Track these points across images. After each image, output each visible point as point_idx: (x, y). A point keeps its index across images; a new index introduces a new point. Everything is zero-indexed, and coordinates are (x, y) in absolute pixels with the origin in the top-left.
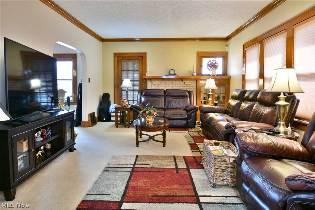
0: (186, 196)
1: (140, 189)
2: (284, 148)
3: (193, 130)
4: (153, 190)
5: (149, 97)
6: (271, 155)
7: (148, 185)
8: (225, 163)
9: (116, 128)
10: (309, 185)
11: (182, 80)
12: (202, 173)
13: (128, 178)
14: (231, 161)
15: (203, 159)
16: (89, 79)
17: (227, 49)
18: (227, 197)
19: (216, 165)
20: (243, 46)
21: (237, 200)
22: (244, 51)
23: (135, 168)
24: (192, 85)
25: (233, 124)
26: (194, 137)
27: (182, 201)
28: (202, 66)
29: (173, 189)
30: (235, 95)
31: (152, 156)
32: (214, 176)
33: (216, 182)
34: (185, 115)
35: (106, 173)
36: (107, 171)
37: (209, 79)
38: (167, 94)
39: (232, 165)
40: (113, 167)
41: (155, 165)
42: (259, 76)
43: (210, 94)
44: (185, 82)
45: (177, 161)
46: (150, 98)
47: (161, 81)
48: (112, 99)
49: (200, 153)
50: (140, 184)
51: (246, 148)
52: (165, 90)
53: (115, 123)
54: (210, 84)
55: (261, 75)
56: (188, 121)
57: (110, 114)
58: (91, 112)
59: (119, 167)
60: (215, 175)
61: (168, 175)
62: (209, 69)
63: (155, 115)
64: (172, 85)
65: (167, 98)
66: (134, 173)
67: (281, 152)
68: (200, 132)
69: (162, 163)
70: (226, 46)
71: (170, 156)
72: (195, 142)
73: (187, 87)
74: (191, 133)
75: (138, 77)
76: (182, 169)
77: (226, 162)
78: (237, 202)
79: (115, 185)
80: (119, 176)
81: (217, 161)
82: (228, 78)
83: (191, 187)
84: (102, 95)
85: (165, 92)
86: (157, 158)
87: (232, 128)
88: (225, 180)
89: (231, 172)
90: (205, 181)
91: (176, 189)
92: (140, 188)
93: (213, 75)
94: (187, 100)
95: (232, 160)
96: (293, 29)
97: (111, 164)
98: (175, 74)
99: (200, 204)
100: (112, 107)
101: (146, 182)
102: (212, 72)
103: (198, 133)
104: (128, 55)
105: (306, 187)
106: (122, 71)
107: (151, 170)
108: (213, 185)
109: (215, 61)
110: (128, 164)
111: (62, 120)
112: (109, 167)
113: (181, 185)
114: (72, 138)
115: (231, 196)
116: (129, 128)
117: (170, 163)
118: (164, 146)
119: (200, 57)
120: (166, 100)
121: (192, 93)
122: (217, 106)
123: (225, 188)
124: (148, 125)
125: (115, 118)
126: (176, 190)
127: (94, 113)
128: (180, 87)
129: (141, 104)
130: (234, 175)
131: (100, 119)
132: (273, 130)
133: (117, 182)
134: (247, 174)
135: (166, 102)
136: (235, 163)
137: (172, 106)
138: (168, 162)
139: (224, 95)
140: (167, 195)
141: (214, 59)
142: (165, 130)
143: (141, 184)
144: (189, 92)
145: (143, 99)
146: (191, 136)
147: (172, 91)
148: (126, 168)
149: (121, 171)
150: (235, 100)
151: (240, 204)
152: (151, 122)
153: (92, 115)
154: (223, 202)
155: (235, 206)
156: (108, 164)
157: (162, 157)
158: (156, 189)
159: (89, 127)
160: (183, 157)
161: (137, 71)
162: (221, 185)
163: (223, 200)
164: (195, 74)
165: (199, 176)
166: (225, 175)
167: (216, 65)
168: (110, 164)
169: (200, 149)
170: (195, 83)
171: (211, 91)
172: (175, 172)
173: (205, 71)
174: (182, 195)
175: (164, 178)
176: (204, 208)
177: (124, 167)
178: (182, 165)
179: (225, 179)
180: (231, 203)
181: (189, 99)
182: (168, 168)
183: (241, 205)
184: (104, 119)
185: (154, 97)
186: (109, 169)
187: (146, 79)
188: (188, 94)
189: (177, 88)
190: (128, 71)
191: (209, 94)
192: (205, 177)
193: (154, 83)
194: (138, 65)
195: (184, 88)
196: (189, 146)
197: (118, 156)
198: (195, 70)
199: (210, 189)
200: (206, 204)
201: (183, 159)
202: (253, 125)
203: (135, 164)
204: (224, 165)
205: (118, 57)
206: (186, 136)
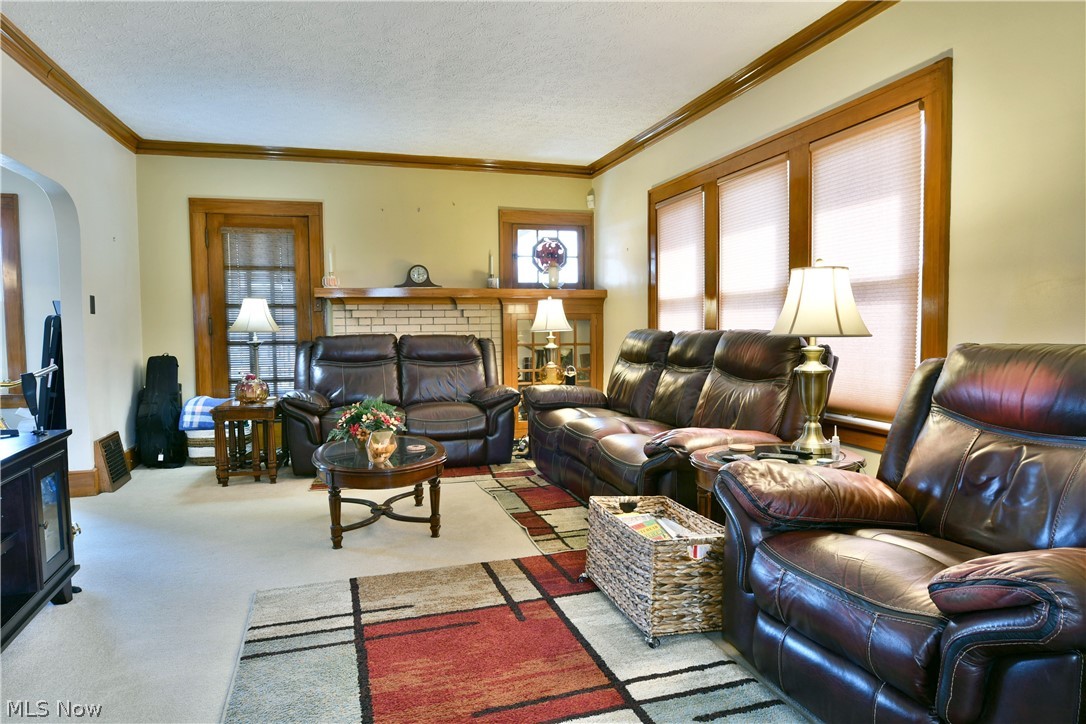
0: (584, 691)
1: (417, 700)
2: (857, 498)
3: (506, 469)
4: (465, 693)
5: (343, 364)
6: (828, 523)
7: (443, 680)
8: (684, 562)
9: (220, 488)
10: (1019, 590)
11: (455, 304)
12: (600, 608)
13: (355, 667)
14: (700, 556)
15: (590, 559)
16: (92, 299)
17: (592, 203)
18: (702, 668)
19: (659, 573)
20: (650, 195)
21: (733, 673)
22: (653, 213)
23: (366, 625)
24: (488, 320)
25: (676, 441)
26: (520, 493)
27: (579, 711)
28: (514, 256)
29: (533, 676)
30: (635, 350)
31: (408, 575)
32: (656, 609)
33: (660, 629)
34: (478, 423)
35: (259, 665)
36: (258, 656)
37: (546, 298)
38: (405, 351)
39: (703, 566)
40: (277, 638)
41: (432, 603)
42: (703, 289)
43: (549, 350)
44: (463, 311)
45: (500, 579)
46: (347, 370)
47: (380, 307)
48: (186, 377)
49: (564, 542)
50: (411, 680)
51: (765, 511)
52: (398, 338)
53: (214, 468)
54: (551, 317)
55: (712, 288)
56: (486, 441)
57: (183, 435)
58: (104, 434)
59: (301, 635)
60: (657, 605)
61: (493, 632)
62: (536, 265)
63: (395, 429)
64: (421, 321)
65: (407, 365)
66: (368, 646)
67: (852, 509)
68: (532, 472)
69: (454, 595)
70: (589, 195)
71: (471, 566)
72: (530, 508)
73: (472, 328)
74: (507, 481)
75: (292, 293)
76: (531, 604)
77: (686, 559)
78: (738, 679)
79: (317, 703)
80: (316, 665)
81: (663, 561)
82: (597, 296)
83: (587, 659)
84: (143, 363)
85: (399, 345)
86: (429, 578)
87: (673, 451)
88: (684, 616)
89: (701, 590)
90: (619, 630)
91: (544, 674)
92: (419, 696)
93: (554, 285)
94: (477, 369)
95: (703, 551)
96: (810, 153)
97: (264, 627)
98: (428, 283)
99: (636, 706)
100: (195, 409)
101: (430, 672)
102: (547, 275)
103: (528, 479)
104: (248, 210)
105: (1008, 597)
106: (226, 268)
107: (427, 626)
108: (651, 641)
109: (557, 239)
110: (331, 617)
111: (25, 475)
112: (259, 641)
113: (550, 657)
114: (62, 548)
115: (711, 662)
116: (273, 481)
117: (480, 588)
118: (435, 534)
119: (510, 224)
120: (404, 372)
121: (491, 347)
122: (574, 384)
123: (685, 640)
124: (375, 466)
125: (213, 449)
126: (544, 678)
127: (115, 437)
128: (449, 328)
129: (313, 392)
130: (711, 597)
131: (143, 458)
132: (789, 447)
133: (319, 690)
134: (779, 589)
135: (404, 380)
136: (712, 558)
137: (426, 395)
138: (472, 587)
139: (586, 350)
140: (522, 699)
141: (552, 233)
142: (435, 480)
143: (416, 682)
144: (481, 343)
145: (318, 373)
146: (511, 491)
147: (424, 341)
148: (331, 630)
149: (315, 647)
150: (637, 366)
151: (747, 681)
152: (386, 453)
153: (109, 445)
154: (699, 685)
155: (738, 692)
156: (253, 628)
157: (446, 572)
158: (475, 687)
159: (100, 492)
160: (513, 563)
161: (284, 269)
162: (676, 635)
163: (698, 679)
164: (496, 281)
165: (593, 618)
166: (684, 603)
167: (560, 252)
168: (258, 627)
169: (556, 530)
170: (498, 313)
171: (551, 337)
172: (512, 616)
173: (527, 271)
174: (569, 690)
175: (484, 646)
176: (654, 718)
177: (322, 631)
178: (524, 591)
179: (686, 612)
180: (722, 683)
181: (481, 368)
182: (483, 608)
183: (752, 684)
184: (161, 458)
185: (360, 364)
186: (266, 647)
187: (323, 300)
188: (477, 352)
189: (438, 330)
190: (250, 268)
191: (547, 347)
192: (615, 619)
193: (356, 314)
194: (291, 249)
195: (462, 330)
196: (516, 526)
197: (278, 592)
198: (495, 270)
199: (646, 653)
200: (655, 704)
201: (518, 569)
202: (729, 438)
203: (357, 612)
204: (681, 569)
205: (206, 214)
206: (491, 491)
